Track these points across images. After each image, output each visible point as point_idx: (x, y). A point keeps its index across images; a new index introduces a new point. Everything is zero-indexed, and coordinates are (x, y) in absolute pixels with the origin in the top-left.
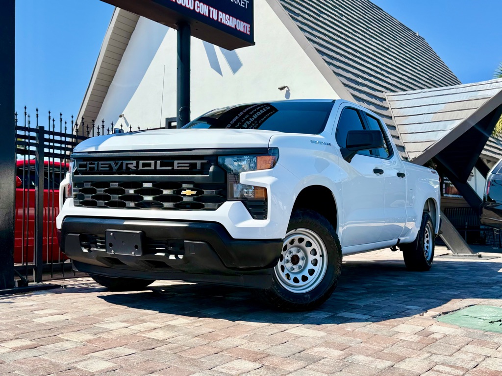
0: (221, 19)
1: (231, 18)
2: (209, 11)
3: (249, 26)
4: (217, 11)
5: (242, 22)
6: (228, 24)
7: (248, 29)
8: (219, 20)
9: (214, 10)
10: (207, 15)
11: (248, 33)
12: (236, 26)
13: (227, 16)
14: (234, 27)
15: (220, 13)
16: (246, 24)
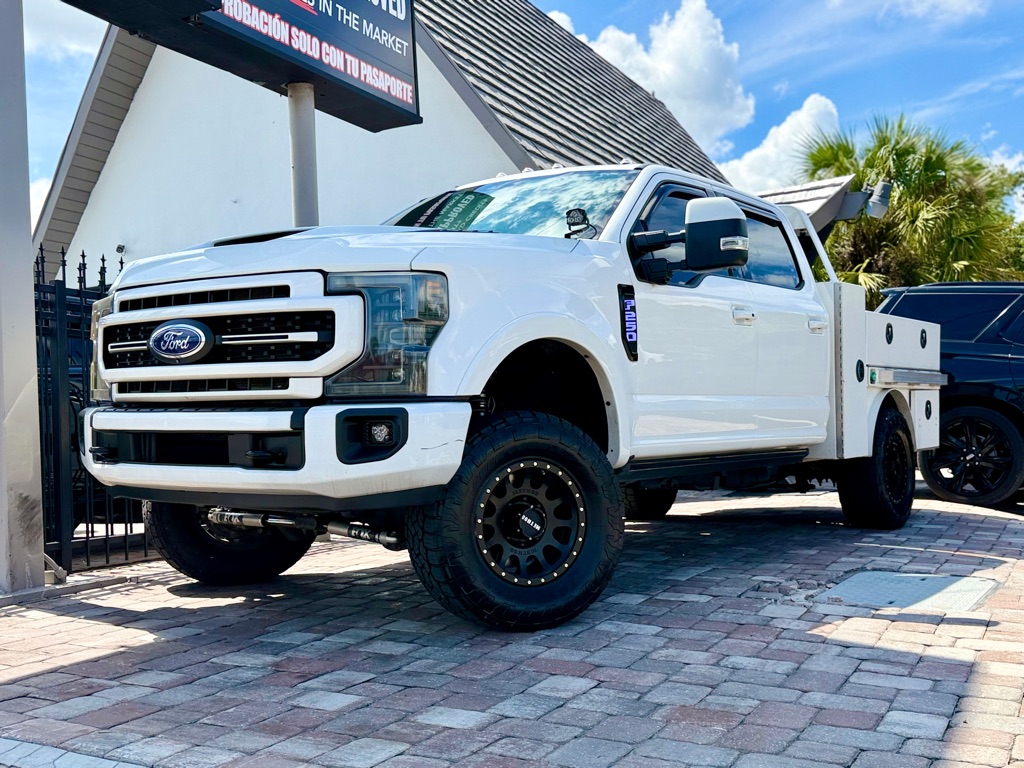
0: (365, 76)
1: (381, 73)
2: (345, 61)
3: (410, 88)
4: (357, 61)
5: (399, 82)
6: (376, 85)
7: (410, 94)
8: (362, 78)
9: (353, 59)
10: (342, 69)
11: (410, 101)
12: (389, 88)
13: (375, 70)
14: (386, 90)
15: (363, 64)
16: (405, 85)
